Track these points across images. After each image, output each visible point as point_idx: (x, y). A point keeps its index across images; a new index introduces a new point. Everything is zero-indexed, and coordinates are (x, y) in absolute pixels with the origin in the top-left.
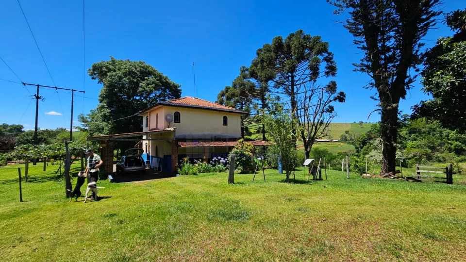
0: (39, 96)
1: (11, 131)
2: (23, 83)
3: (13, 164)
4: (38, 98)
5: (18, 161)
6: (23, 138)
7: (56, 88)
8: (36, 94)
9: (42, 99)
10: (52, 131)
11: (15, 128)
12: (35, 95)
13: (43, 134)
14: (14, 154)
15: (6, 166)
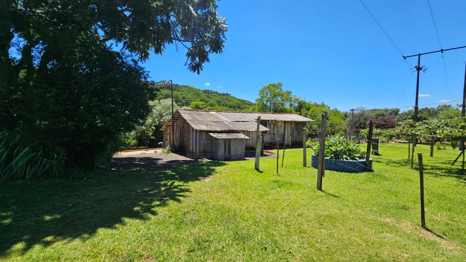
0: (421, 67)
1: (390, 114)
2: (404, 57)
3: (394, 142)
4: (419, 69)
5: (397, 140)
6: (402, 117)
7: (442, 51)
8: (417, 65)
9: (424, 69)
10: (432, 109)
11: (393, 111)
12: (416, 67)
13: (422, 112)
14: (397, 130)
15: (388, 144)
